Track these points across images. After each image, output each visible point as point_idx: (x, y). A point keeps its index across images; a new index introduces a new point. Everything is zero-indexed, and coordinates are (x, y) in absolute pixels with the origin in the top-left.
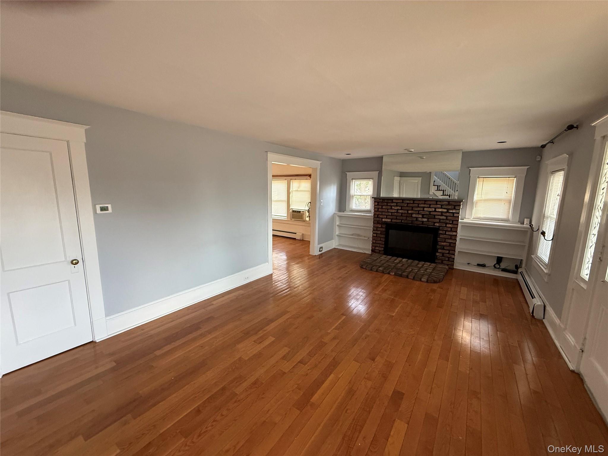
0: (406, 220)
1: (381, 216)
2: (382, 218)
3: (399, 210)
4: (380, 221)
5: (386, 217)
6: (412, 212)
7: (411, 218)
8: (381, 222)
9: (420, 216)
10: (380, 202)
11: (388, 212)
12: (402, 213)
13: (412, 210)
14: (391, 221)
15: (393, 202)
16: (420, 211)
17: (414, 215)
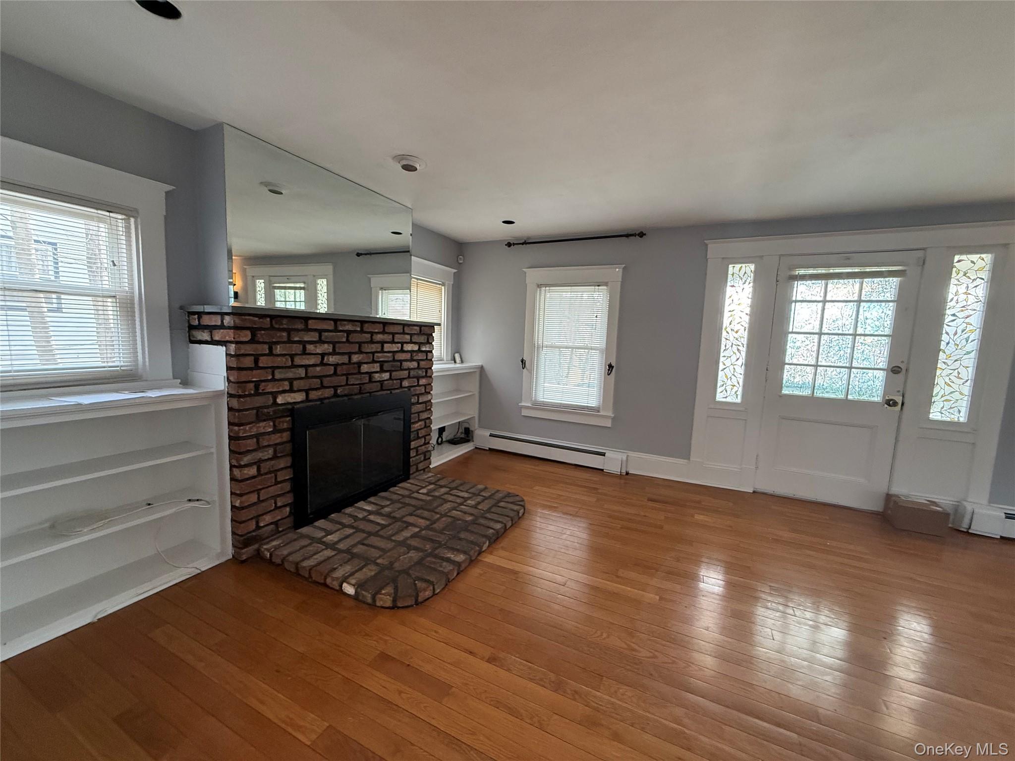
0: (347, 384)
1: (271, 388)
2: (275, 395)
3: (329, 354)
4: (267, 407)
5: (288, 388)
6: (360, 358)
7: (358, 376)
8: (271, 410)
9: (377, 367)
10: (261, 329)
11: (294, 366)
12: (336, 366)
13: (360, 352)
14: (307, 399)
15: (307, 330)
16: (376, 354)
17: (365, 368)
